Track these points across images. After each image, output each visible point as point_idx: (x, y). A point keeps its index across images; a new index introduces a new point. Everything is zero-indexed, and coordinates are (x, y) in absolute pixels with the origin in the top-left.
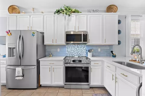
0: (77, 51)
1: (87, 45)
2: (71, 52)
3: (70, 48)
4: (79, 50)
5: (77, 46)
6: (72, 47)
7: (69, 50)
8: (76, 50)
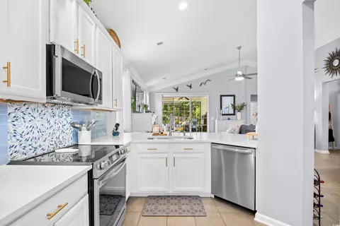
0: (51, 131)
1: (74, 108)
2: (31, 135)
3: (28, 118)
4: (56, 127)
5: (50, 111)
6: (36, 115)
7: (22, 127)
8: (47, 125)
